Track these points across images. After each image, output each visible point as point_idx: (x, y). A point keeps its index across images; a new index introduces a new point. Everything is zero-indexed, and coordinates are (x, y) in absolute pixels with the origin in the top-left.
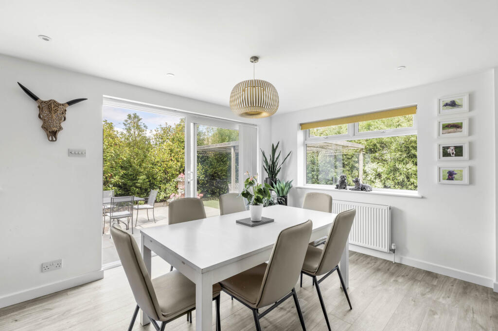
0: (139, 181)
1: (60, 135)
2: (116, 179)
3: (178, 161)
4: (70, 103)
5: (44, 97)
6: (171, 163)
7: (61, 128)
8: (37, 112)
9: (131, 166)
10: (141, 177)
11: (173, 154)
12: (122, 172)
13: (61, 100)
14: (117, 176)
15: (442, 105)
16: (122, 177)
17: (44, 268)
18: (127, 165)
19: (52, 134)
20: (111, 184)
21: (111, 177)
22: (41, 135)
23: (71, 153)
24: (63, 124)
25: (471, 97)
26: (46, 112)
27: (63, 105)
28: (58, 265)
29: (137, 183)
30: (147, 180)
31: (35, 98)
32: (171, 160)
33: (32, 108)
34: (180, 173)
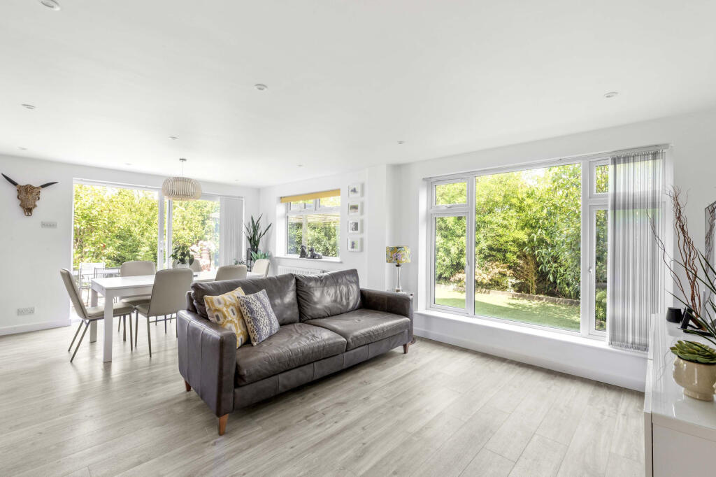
0: (140, 254)
1: (34, 211)
2: (110, 250)
3: (191, 231)
4: (43, 186)
5: (22, 183)
6: (182, 232)
7: (35, 206)
8: (16, 194)
9: (131, 236)
10: (143, 249)
11: (185, 222)
12: (119, 242)
13: (36, 184)
14: (111, 247)
15: (350, 190)
16: (118, 248)
17: (20, 312)
18: (124, 234)
19: (28, 210)
20: (104, 256)
21: (104, 247)
22: (20, 211)
23: (44, 225)
24: (37, 203)
25: (363, 186)
26: (23, 194)
27: (37, 188)
28: (32, 311)
29: (138, 255)
30: (151, 252)
31: (15, 184)
32: (184, 229)
33: (13, 191)
34: (193, 244)
